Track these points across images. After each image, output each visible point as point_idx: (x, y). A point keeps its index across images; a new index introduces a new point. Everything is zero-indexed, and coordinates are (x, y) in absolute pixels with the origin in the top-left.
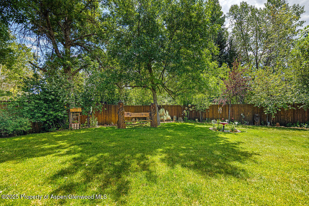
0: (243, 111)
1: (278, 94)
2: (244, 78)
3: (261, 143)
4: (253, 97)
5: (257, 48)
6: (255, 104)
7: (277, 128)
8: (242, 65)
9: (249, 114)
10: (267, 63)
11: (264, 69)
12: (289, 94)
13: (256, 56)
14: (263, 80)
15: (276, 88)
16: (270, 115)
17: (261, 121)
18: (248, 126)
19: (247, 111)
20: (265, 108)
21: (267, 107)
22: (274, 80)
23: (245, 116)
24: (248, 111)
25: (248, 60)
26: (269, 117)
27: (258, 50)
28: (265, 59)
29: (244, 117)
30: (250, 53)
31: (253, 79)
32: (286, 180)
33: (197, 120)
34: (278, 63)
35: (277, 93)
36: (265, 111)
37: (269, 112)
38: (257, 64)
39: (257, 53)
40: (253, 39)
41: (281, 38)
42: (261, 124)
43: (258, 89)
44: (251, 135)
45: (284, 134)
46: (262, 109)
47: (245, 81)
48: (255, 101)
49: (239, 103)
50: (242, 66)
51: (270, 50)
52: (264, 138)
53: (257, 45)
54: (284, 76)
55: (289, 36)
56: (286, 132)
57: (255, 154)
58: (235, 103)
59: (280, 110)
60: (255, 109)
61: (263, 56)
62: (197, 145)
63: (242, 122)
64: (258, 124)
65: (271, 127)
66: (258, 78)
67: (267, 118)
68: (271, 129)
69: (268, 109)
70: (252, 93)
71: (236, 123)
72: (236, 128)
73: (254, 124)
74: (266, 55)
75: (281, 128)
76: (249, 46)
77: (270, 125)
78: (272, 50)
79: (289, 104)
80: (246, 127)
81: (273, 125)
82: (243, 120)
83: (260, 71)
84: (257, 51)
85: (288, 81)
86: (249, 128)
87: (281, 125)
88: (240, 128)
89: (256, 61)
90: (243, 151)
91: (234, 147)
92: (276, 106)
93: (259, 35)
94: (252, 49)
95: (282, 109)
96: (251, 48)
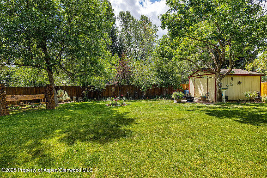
0: (129, 89)
1: (147, 79)
2: (129, 67)
3: (139, 111)
4: (134, 80)
5: (136, 47)
6: (135, 85)
7: (147, 100)
8: (127, 56)
9: (132, 92)
10: (142, 58)
11: (140, 61)
12: (152, 79)
13: (136, 52)
14: (139, 69)
15: (146, 74)
16: (143, 92)
17: (139, 96)
18: (131, 100)
20: (140, 87)
21: (142, 87)
22: (145, 69)
24: (132, 90)
25: (130, 54)
26: (143, 93)
27: (137, 48)
28: (140, 55)
29: (129, 94)
30: (132, 49)
31: (134, 68)
32: (152, 132)
33: (95, 98)
34: (147, 59)
35: (146, 77)
36: (141, 90)
37: (143, 90)
38: (136, 57)
39: (136, 50)
40: (133, 39)
41: (148, 43)
42: (139, 99)
43: (137, 74)
44: (134, 106)
45: (151, 104)
46: (139, 88)
47: (130, 69)
48: (135, 83)
49: (126, 84)
50: (128, 58)
51: (143, 49)
52: (140, 107)
53: (136, 45)
54: (150, 67)
55: (152, 42)
56: (151, 102)
57: (136, 119)
58: (123, 84)
59: (148, 89)
60: (135, 88)
61: (139, 52)
62: (95, 120)
63: (128, 98)
64: (137, 98)
65: (144, 100)
66: (137, 67)
67: (142, 94)
68: (144, 101)
69: (142, 88)
70: (133, 77)
71: (124, 99)
72: (124, 103)
73: (135, 99)
74: (141, 52)
75: (149, 100)
76: (131, 44)
78: (144, 50)
79: (152, 85)
80: (130, 101)
81: (145, 98)
82: (128, 96)
83: (138, 62)
84: (136, 49)
85: (152, 70)
86: (132, 101)
87: (149, 98)
88: (127, 102)
89: (136, 55)
90: (129, 118)
91: (123, 116)
92: (146, 86)
93: (137, 38)
94: (133, 47)
96: (132, 45)
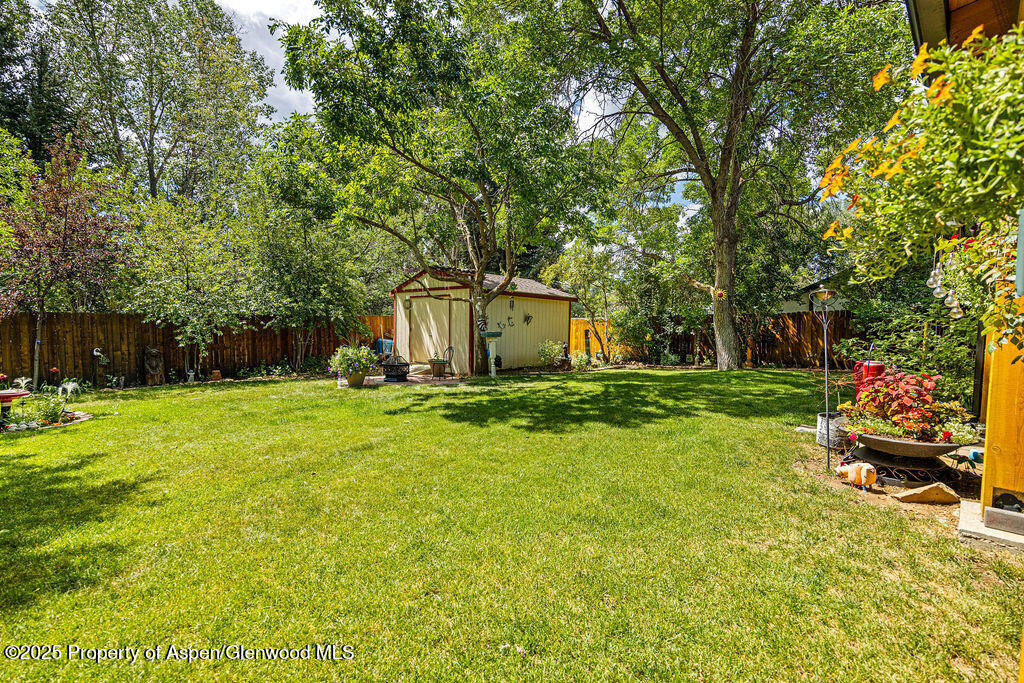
0: (101, 337)
1: (215, 288)
2: (104, 219)
3: (165, 440)
4: (139, 291)
5: (154, 129)
6: (145, 315)
7: (213, 385)
8: (95, 165)
9: (124, 348)
10: (185, 186)
11: (175, 203)
12: (241, 290)
13: (150, 154)
14: (170, 238)
15: (210, 268)
16: (193, 348)
17: (166, 371)
18: (121, 392)
19: (117, 338)
20: (178, 327)
21: (184, 324)
22: (205, 244)
23: (108, 357)
24: (122, 338)
25: (117, 152)
26: (191, 353)
27: (156, 136)
28: (178, 173)
29: (104, 360)
30: (125, 133)
31: (140, 228)
34: (213, 196)
35: (211, 281)
36: (179, 338)
37: (191, 339)
38: (153, 181)
39: (152, 144)
40: (136, 87)
41: (222, 127)
42: (169, 380)
43: (155, 264)
44: (134, 420)
45: (232, 401)
46: (170, 330)
47: (109, 230)
48: (147, 305)
49: (81, 309)
50: (95, 171)
51: (193, 149)
52: (175, 422)
53: (153, 117)
54: (231, 237)
55: (241, 129)
56: (235, 392)
57: (146, 481)
58: (62, 309)
59: (220, 333)
60: (146, 331)
61: (172, 160)
63: (94, 379)
64: (157, 380)
65: (199, 385)
66: (155, 227)
67: (187, 357)
68: (198, 391)
69: (189, 329)
70: (134, 276)
71: (70, 386)
72: (69, 408)
73: (144, 383)
74: (181, 161)
75: (223, 384)
76: (121, 104)
77: (196, 378)
78: (197, 151)
79: (241, 317)
80: (113, 397)
81: (204, 377)
82: (100, 371)
83: (164, 206)
84: (152, 138)
85: (240, 253)
86: (124, 397)
87: (224, 376)
88: (90, 404)
89: (151, 169)
90: (99, 483)
91: (66, 479)
92: (209, 322)
93: (160, 88)
94: (133, 122)
95: (226, 329)
96: (129, 115)
